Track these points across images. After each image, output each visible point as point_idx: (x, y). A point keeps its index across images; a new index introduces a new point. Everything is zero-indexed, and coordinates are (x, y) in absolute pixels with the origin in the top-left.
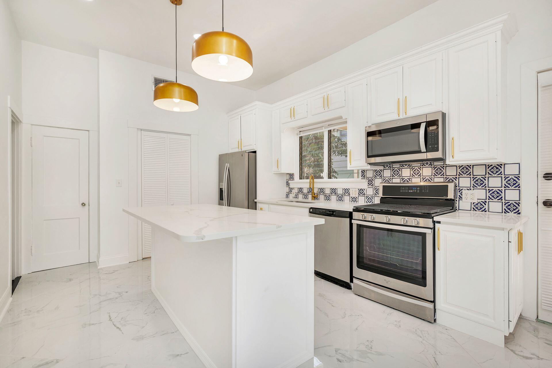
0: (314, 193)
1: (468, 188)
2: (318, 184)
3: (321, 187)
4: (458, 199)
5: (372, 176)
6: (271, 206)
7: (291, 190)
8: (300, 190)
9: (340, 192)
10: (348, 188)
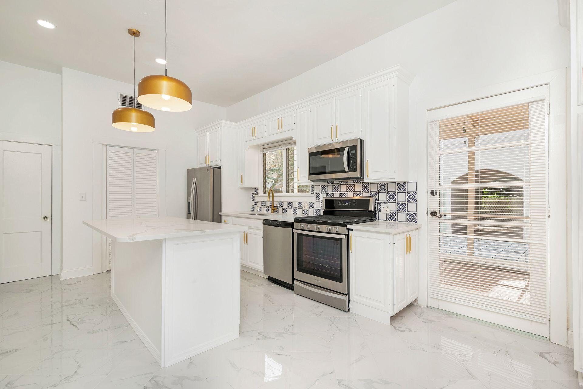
0: (274, 206)
1: (385, 202)
2: (278, 198)
3: (280, 201)
4: (378, 211)
5: (319, 191)
6: (234, 219)
7: (256, 203)
8: (263, 203)
9: (295, 205)
10: (301, 201)
